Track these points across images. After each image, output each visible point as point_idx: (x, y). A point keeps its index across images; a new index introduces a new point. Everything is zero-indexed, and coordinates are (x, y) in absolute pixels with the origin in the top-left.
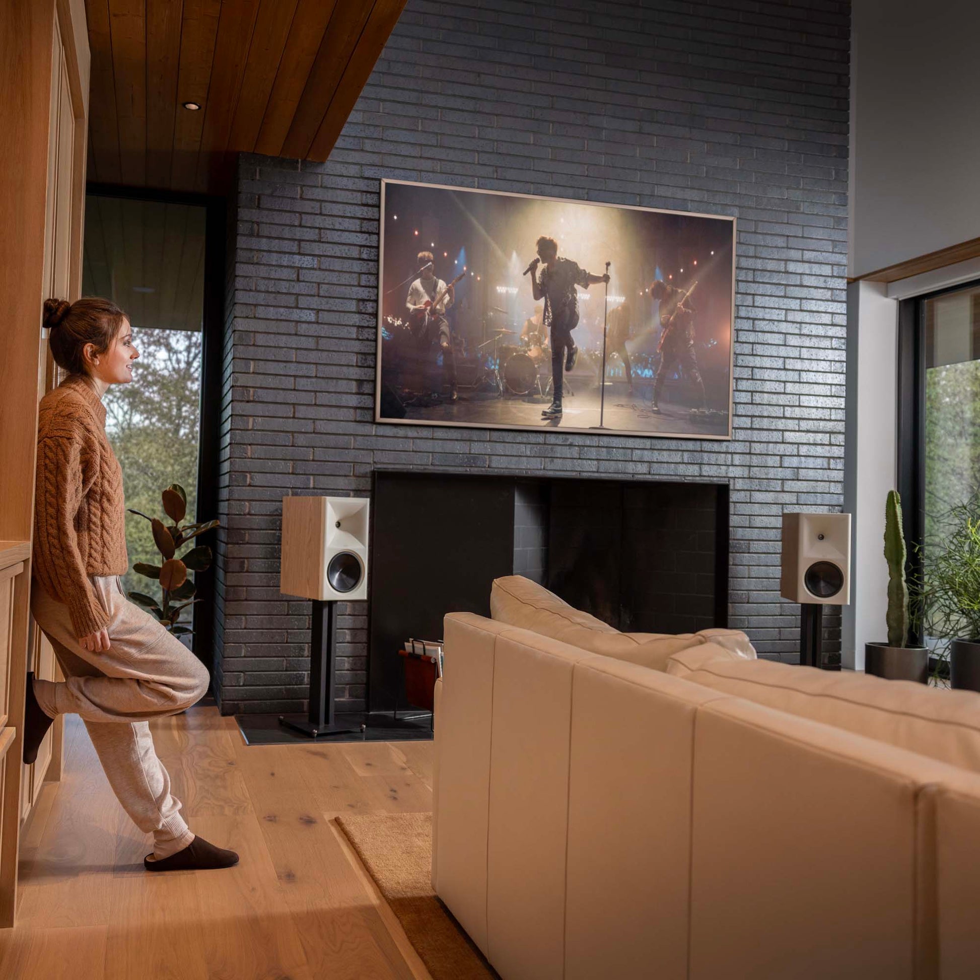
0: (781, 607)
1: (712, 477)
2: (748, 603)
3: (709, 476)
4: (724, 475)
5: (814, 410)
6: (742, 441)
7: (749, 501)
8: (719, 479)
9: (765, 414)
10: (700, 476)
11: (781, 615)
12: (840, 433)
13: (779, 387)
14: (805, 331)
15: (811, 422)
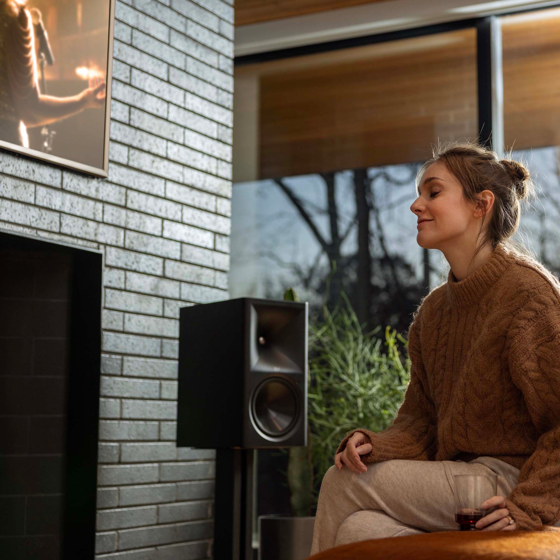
0: (160, 468)
1: (76, 237)
2: (120, 463)
3: (71, 236)
4: (92, 237)
5: (200, 155)
6: (116, 184)
7: (123, 286)
8: (85, 243)
9: (146, 147)
10: (60, 233)
11: (159, 482)
12: (226, 198)
13: (162, 109)
14: (191, 32)
15: (196, 173)
